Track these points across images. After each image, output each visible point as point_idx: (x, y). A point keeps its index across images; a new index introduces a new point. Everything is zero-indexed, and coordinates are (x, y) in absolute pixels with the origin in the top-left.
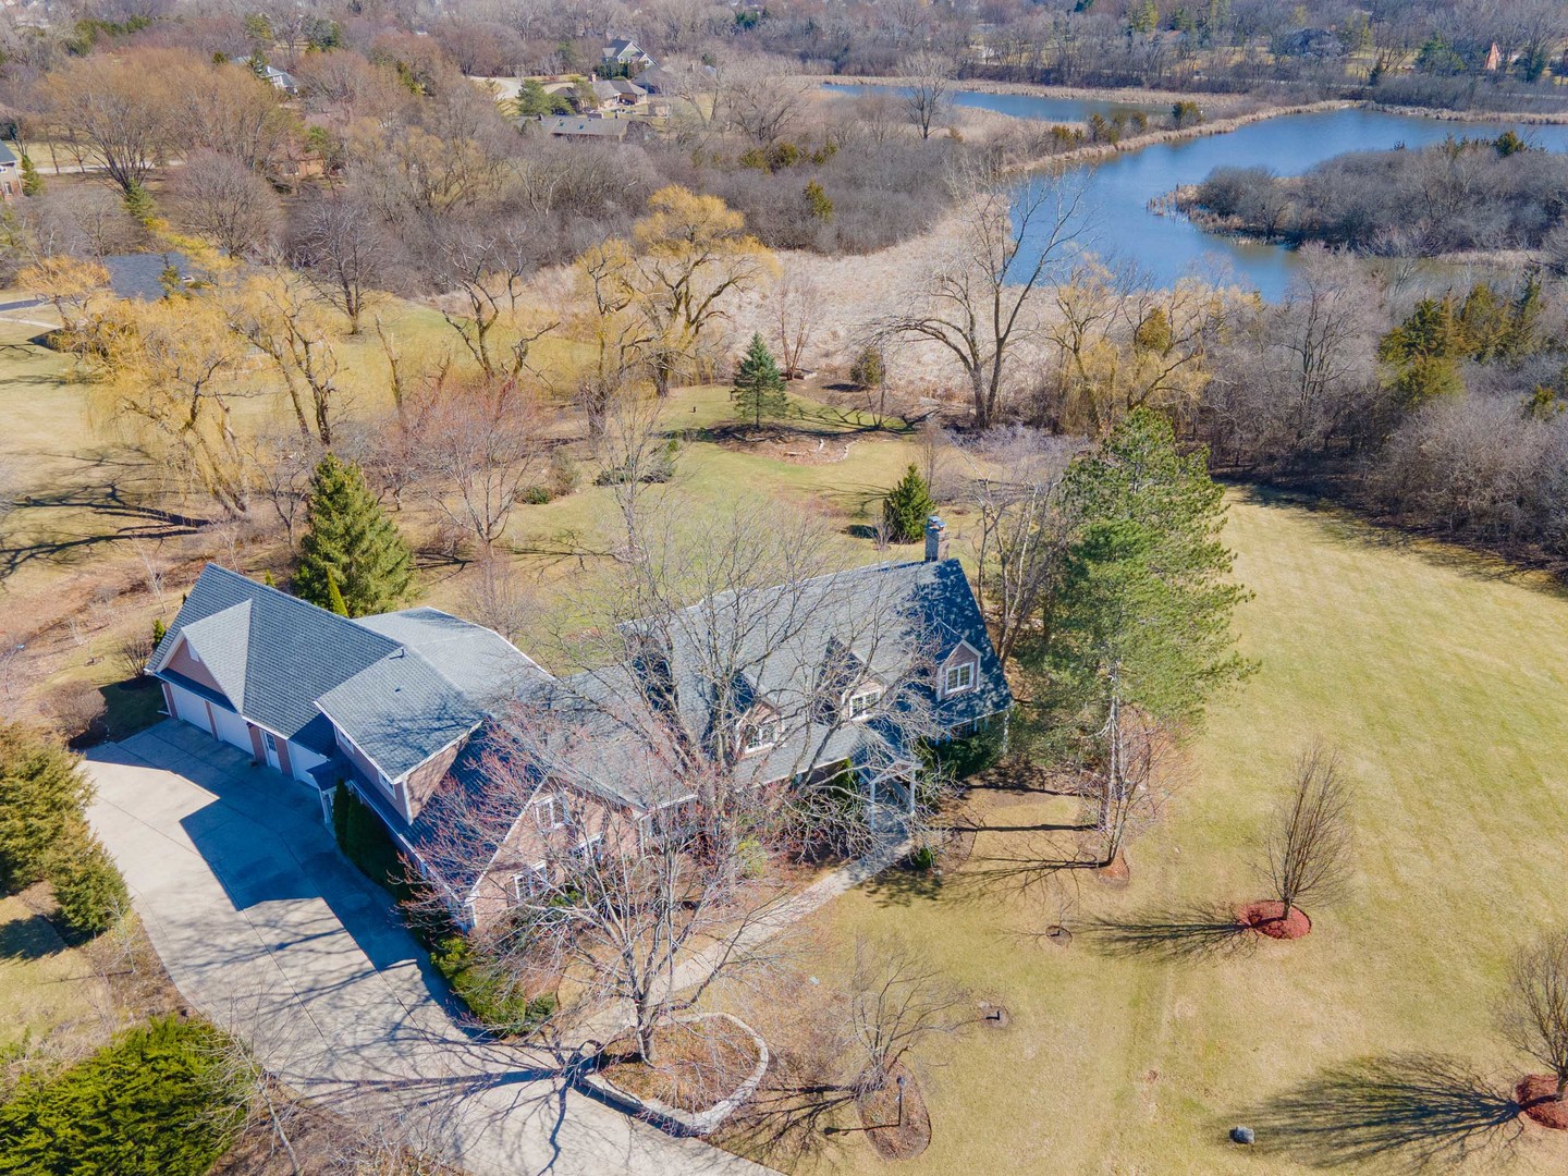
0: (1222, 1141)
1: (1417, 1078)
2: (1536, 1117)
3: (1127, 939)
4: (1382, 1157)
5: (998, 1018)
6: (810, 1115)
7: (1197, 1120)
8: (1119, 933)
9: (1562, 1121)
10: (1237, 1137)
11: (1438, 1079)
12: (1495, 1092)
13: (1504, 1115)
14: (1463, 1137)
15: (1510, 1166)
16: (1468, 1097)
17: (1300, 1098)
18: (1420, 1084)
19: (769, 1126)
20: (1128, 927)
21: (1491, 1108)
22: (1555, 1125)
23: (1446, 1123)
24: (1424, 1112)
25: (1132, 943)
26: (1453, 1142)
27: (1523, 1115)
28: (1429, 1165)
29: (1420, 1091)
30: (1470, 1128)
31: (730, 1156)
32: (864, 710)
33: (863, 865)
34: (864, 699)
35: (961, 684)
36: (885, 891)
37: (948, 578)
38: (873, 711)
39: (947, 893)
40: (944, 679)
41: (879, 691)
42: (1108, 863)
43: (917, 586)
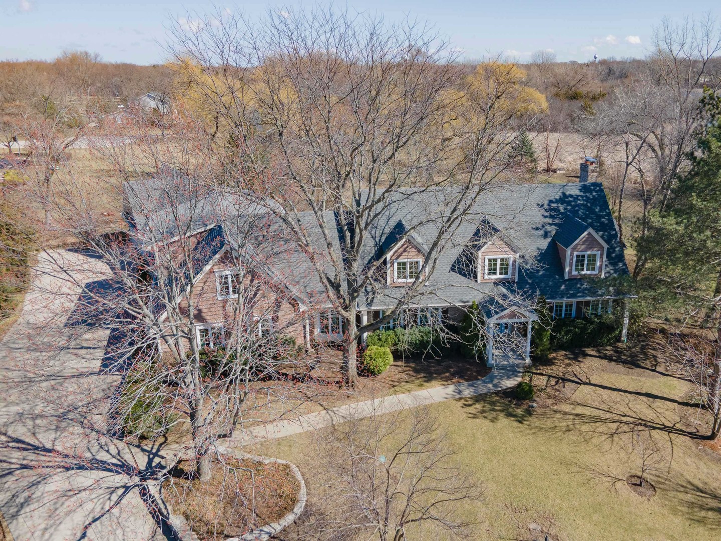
8: (713, 503)
32: (498, 271)
33: (470, 385)
34: (499, 261)
35: (588, 270)
36: (478, 406)
37: (591, 194)
38: (506, 273)
39: (534, 421)
40: (572, 259)
41: (511, 257)
42: (712, 437)
43: (564, 194)
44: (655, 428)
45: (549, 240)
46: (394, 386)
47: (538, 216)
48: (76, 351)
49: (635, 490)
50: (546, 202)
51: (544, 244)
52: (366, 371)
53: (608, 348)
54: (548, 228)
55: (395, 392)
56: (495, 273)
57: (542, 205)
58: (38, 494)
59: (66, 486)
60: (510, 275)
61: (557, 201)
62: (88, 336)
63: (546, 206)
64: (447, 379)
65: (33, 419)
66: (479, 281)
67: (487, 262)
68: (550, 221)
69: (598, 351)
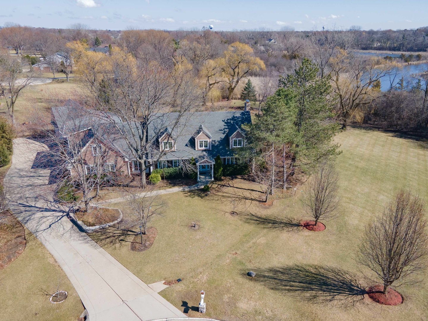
0: (243, 274)
1: (330, 275)
2: (371, 297)
3: (257, 220)
4: (299, 292)
5: (194, 227)
6: (120, 235)
7: (240, 267)
8: (255, 218)
9: (382, 301)
10: (249, 274)
11: (338, 277)
12: (359, 286)
13: (358, 293)
14: (336, 295)
15: (348, 308)
16: (346, 285)
17: (281, 270)
18: (330, 276)
19: (106, 235)
20: (260, 218)
21: (354, 290)
22: (378, 302)
23: (332, 289)
24: (325, 284)
25: (258, 222)
26: (330, 295)
27: (366, 296)
28: (315, 299)
29: (328, 278)
30: (340, 293)
31: (90, 239)
32: (204, 146)
33: (188, 188)
34: (203, 142)
35: (239, 145)
36: (189, 194)
37: (245, 116)
38: (207, 147)
39: (207, 198)
40: (232, 142)
41: (208, 140)
42: (265, 202)
43: (234, 116)
44: (247, 199)
45: (225, 134)
46: (160, 188)
47: (222, 125)
48: (38, 177)
49: (231, 215)
50: (226, 119)
51: (223, 136)
52: (149, 183)
53: (246, 176)
54: (226, 130)
55: (160, 190)
56: (202, 147)
57: (224, 121)
58: (32, 218)
59: (42, 216)
60: (208, 148)
61: (230, 119)
62: (42, 172)
63: (226, 121)
64: (180, 186)
65: (26, 198)
66: (196, 150)
67: (199, 142)
68: (227, 127)
69: (242, 177)
